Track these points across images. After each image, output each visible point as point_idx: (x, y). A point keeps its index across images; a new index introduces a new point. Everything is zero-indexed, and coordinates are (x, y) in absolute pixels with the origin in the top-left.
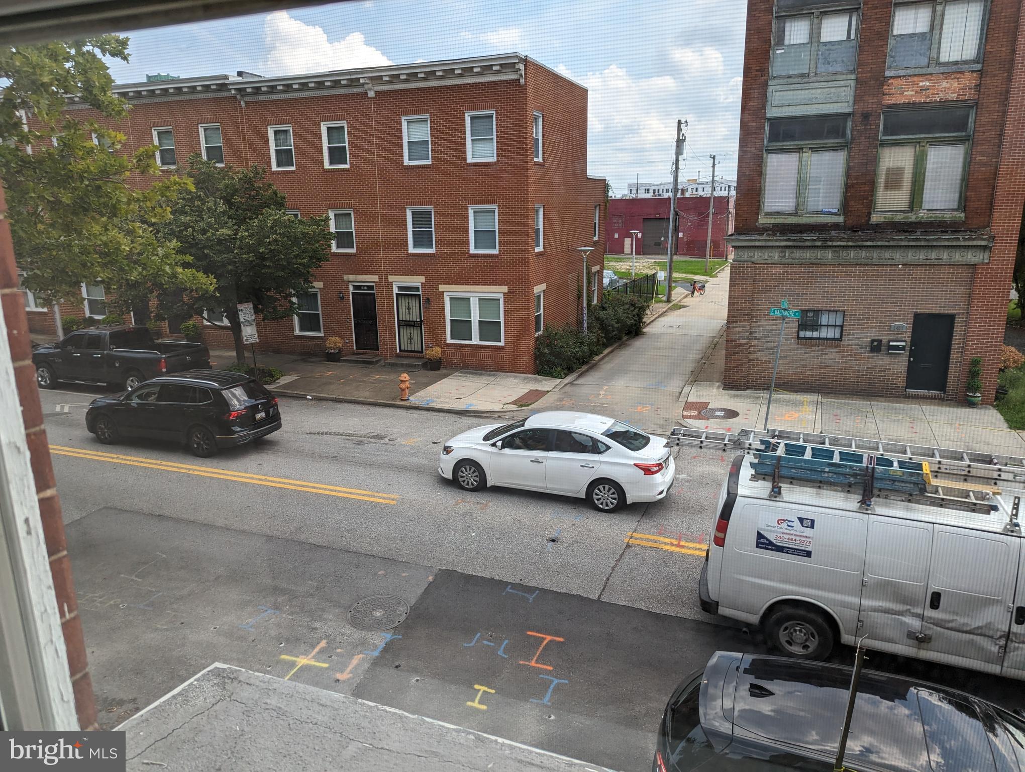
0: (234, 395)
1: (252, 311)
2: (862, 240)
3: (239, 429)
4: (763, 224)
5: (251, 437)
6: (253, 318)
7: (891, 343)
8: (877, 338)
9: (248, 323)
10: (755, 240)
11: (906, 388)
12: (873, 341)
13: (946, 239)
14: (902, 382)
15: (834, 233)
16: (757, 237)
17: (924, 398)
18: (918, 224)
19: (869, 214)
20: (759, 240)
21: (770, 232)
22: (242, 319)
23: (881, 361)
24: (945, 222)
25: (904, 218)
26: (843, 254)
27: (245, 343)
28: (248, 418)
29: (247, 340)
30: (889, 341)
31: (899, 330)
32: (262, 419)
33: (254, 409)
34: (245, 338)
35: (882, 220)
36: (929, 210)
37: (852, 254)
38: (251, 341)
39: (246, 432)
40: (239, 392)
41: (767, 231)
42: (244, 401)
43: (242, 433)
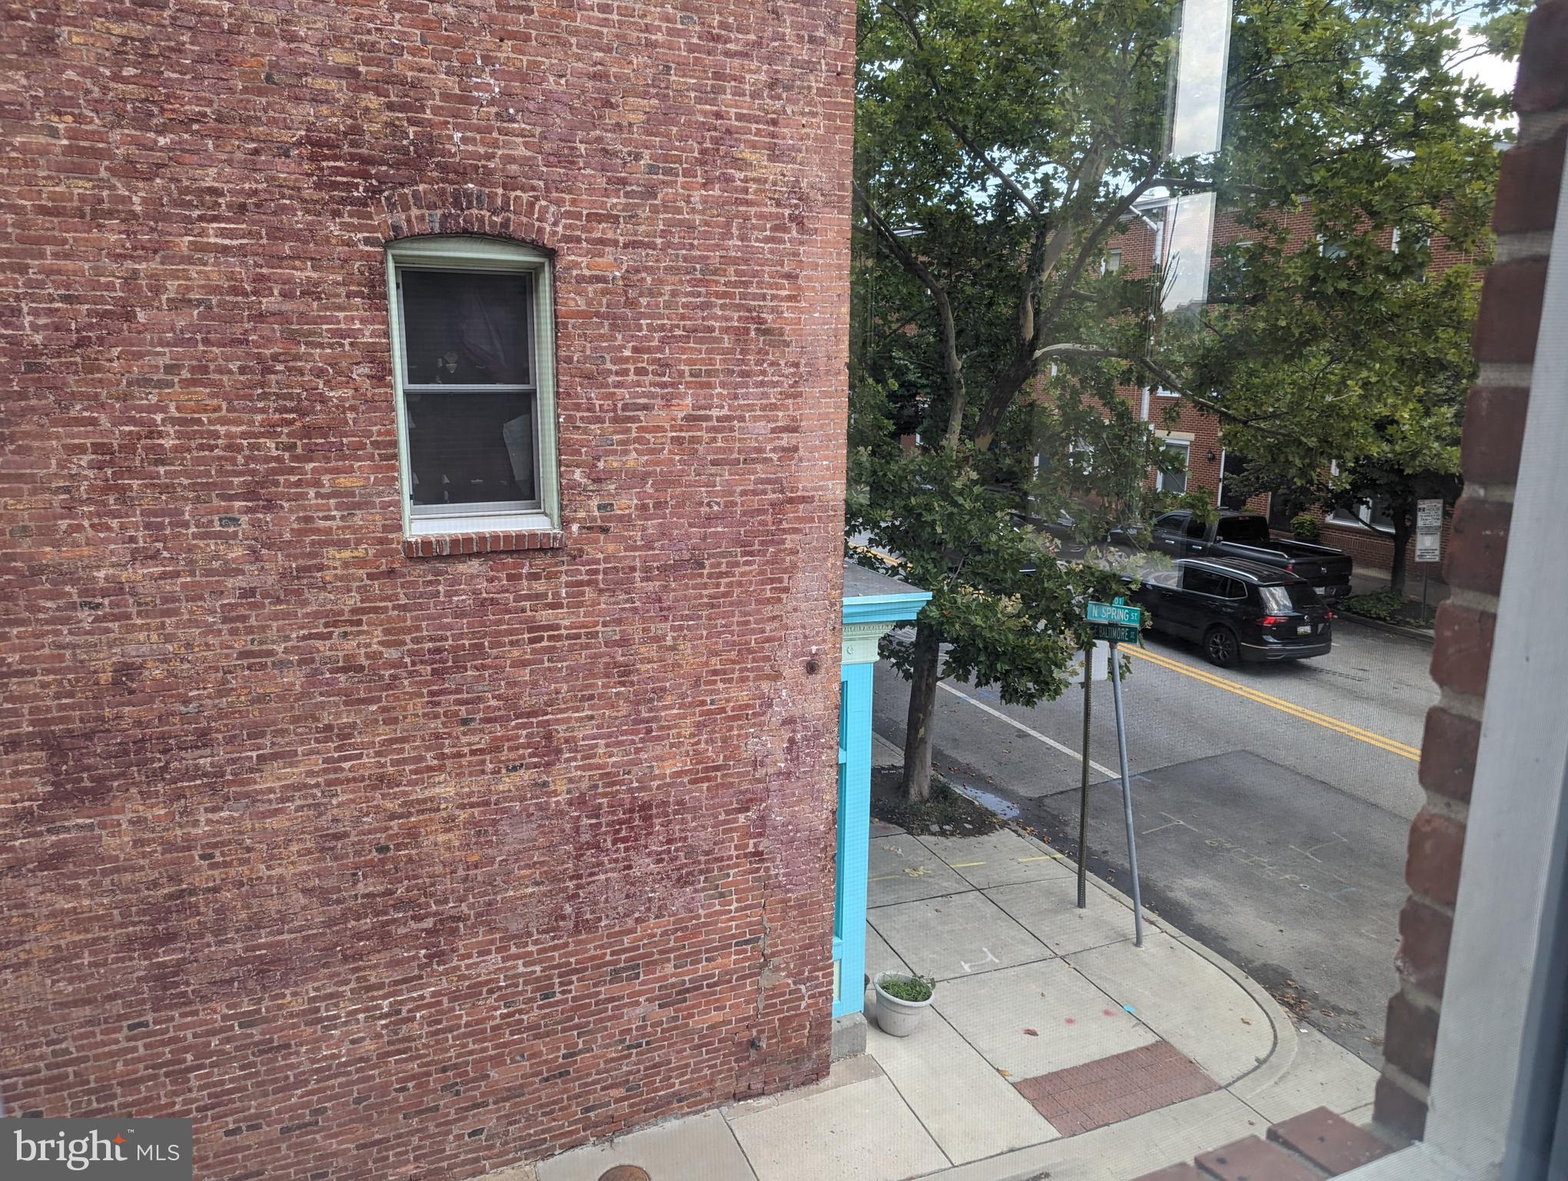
0: (1273, 595)
1: (1440, 512)
3: (1272, 640)
5: (1285, 654)
6: (1439, 523)
9: (1429, 531)
22: (1420, 523)
27: (1417, 559)
28: (1286, 630)
29: (1421, 556)
32: (1305, 635)
33: (1294, 621)
34: (1418, 553)
38: (1428, 558)
39: (1279, 647)
40: (1280, 593)
42: (1285, 606)
43: (1275, 647)
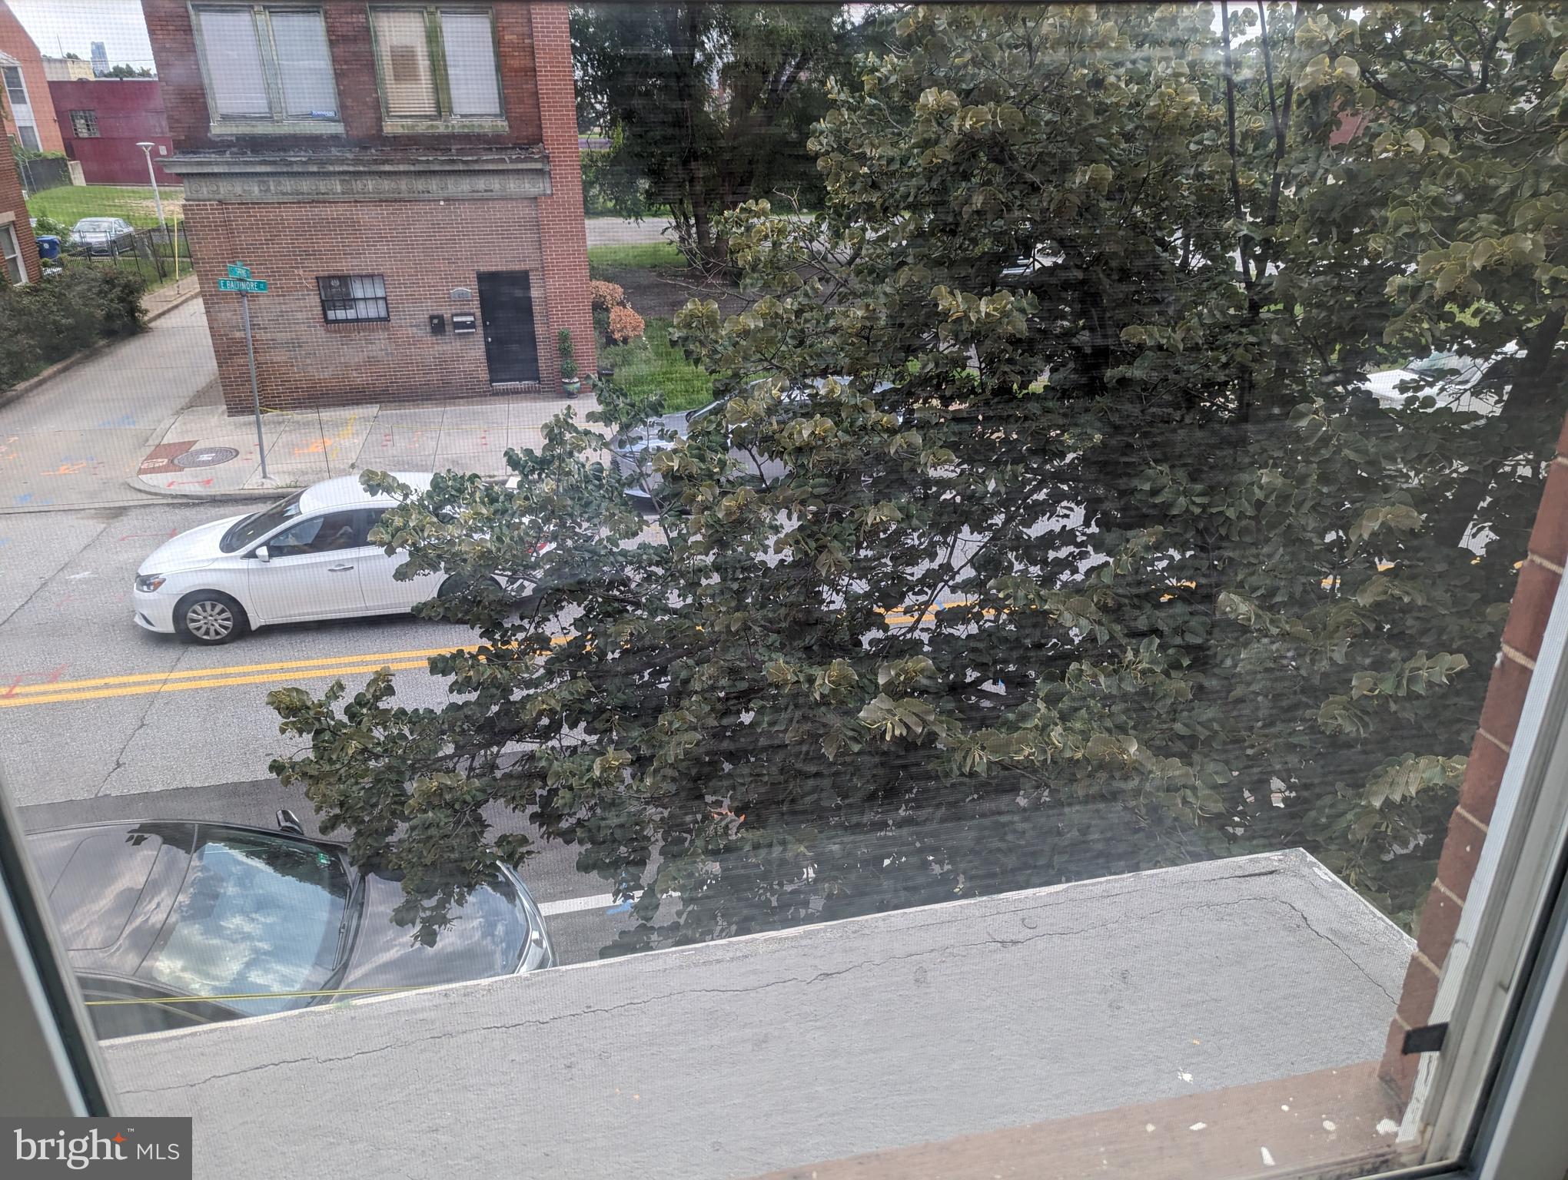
2: (376, 162)
4: (219, 136)
7: (456, 319)
8: (436, 313)
10: (210, 163)
11: (492, 381)
12: (432, 318)
13: (489, 159)
14: (484, 375)
15: (334, 151)
16: (214, 157)
17: (515, 392)
18: (452, 137)
19: (380, 119)
20: (217, 163)
21: (235, 150)
23: (449, 346)
24: (485, 135)
25: (428, 127)
26: (358, 185)
30: (453, 316)
31: (463, 299)
35: (400, 131)
36: (462, 116)
37: (371, 184)
41: (229, 147)
